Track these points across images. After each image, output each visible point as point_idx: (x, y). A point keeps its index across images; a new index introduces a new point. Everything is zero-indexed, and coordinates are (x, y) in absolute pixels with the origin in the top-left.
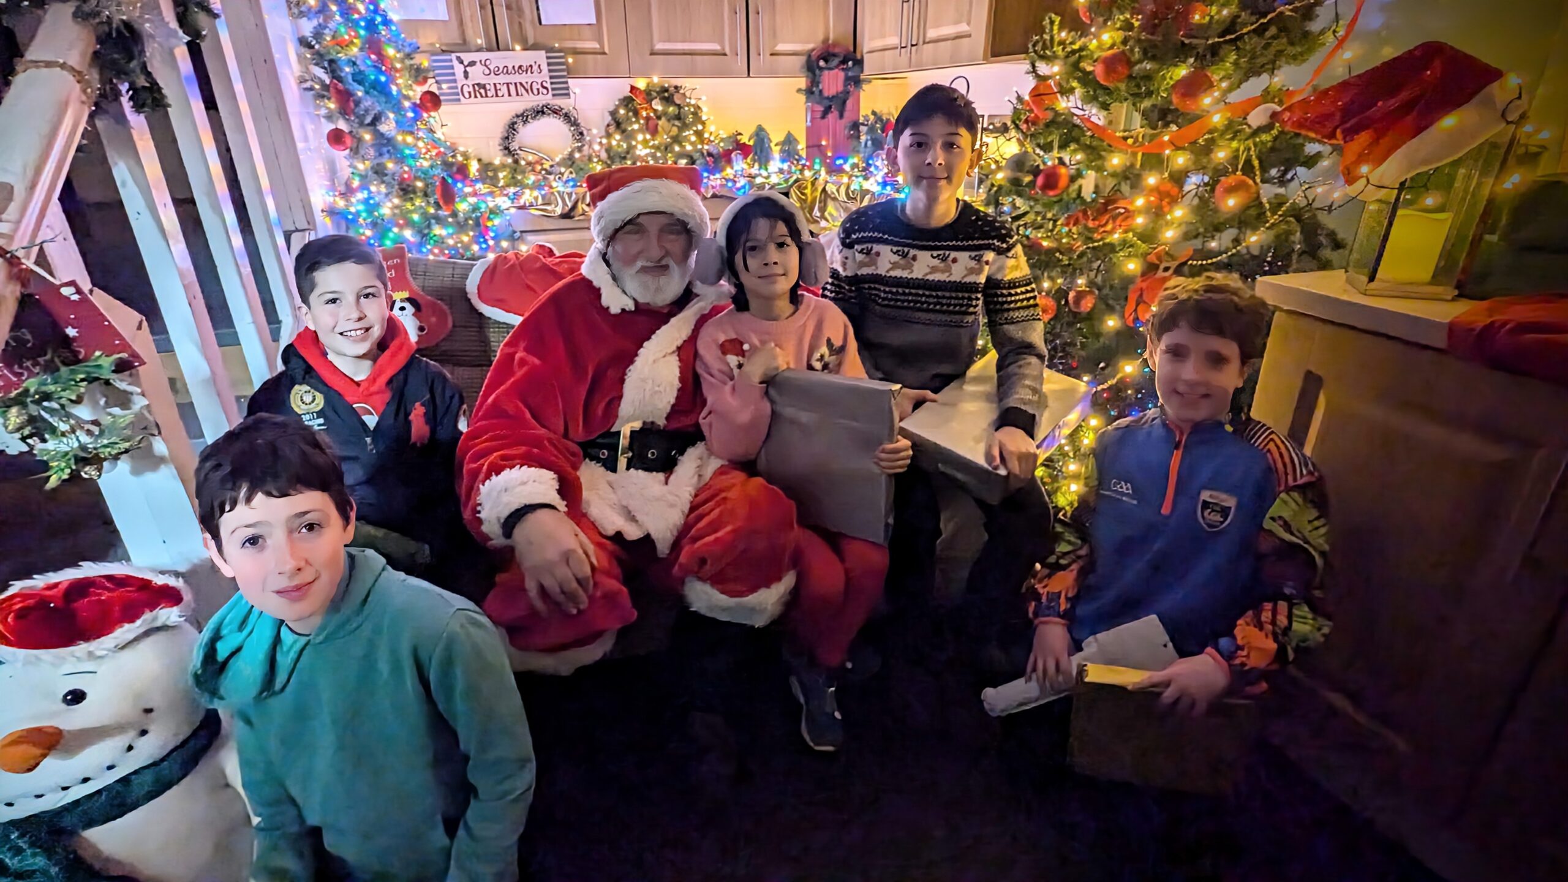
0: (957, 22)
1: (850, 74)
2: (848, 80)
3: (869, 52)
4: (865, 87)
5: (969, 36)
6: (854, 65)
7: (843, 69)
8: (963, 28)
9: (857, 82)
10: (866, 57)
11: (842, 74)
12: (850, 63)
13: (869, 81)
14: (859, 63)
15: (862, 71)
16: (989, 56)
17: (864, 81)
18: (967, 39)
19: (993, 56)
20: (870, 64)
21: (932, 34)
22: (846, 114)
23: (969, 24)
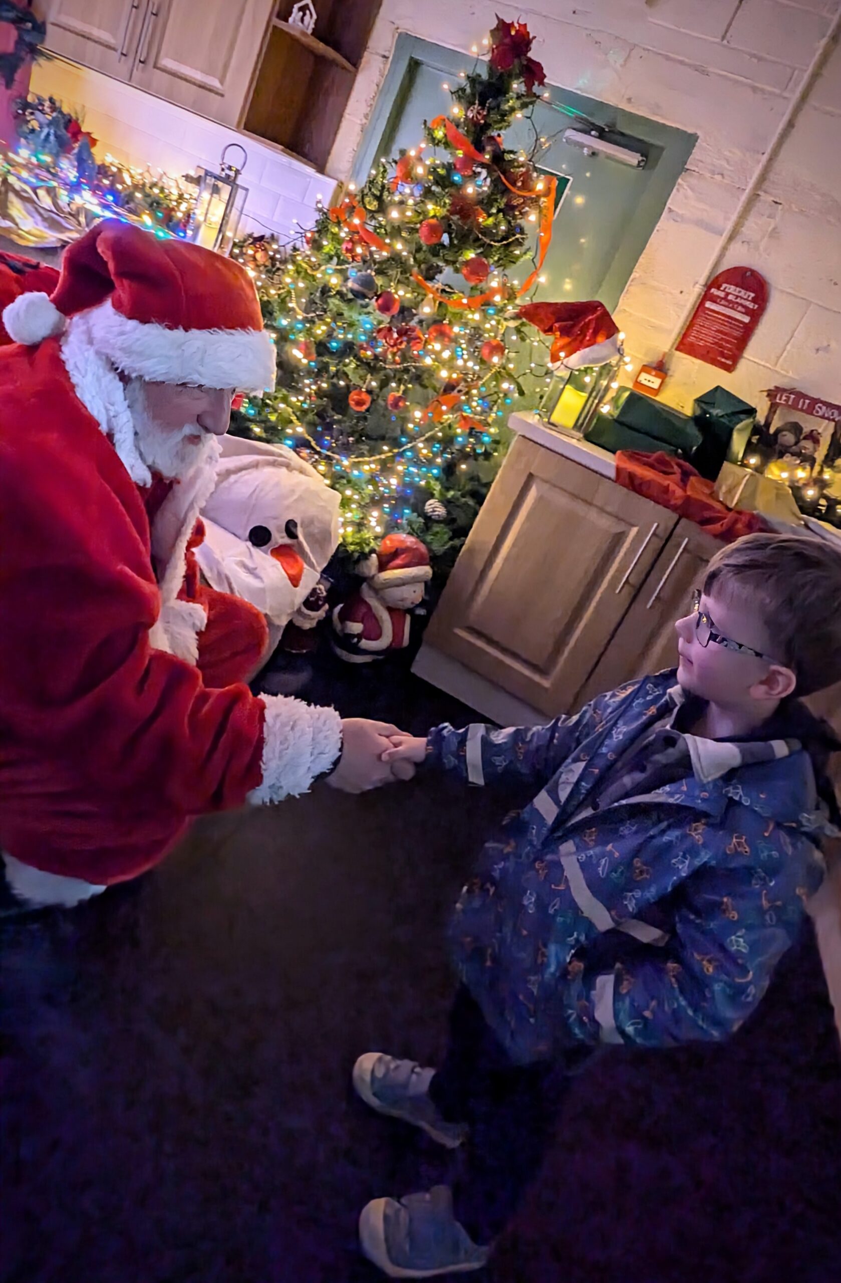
0: (208, 72)
1: (27, 38)
2: (20, 41)
3: (53, 24)
4: (42, 61)
5: (222, 95)
6: (33, 28)
7: (18, 29)
8: (215, 83)
9: (34, 51)
10: (50, 28)
11: (14, 34)
12: (29, 25)
13: (49, 58)
14: (40, 29)
15: (42, 41)
16: (242, 126)
17: (42, 54)
18: (218, 98)
19: (246, 128)
20: (52, 40)
21: (167, 62)
22: (16, 85)
23: (222, 83)
